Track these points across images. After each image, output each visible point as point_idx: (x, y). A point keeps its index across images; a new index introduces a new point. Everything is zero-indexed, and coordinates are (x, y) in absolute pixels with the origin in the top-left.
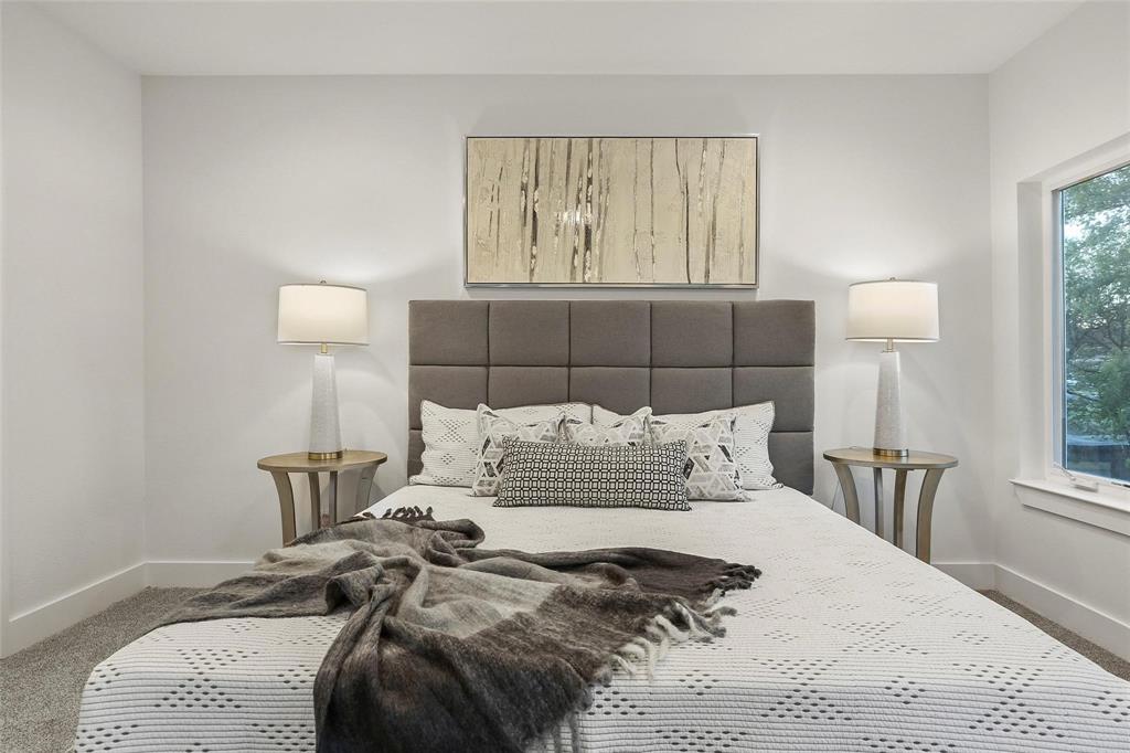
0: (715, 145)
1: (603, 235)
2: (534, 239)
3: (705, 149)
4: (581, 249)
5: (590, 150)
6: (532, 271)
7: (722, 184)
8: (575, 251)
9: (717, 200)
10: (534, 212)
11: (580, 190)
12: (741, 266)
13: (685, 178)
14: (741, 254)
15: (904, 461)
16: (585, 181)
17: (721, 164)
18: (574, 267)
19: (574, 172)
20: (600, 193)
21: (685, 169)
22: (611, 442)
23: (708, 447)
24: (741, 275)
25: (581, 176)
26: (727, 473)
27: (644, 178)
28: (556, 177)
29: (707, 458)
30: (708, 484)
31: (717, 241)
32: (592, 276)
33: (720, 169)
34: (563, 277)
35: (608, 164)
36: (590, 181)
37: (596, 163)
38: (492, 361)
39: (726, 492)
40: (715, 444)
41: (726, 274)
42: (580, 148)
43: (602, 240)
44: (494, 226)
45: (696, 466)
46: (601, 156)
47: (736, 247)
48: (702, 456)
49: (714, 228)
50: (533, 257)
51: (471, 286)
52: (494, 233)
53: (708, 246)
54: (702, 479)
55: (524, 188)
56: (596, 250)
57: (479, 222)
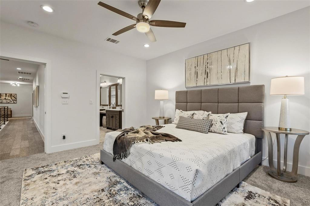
0: (237, 48)
1: (210, 74)
2: (197, 77)
3: (234, 49)
4: (206, 78)
5: (208, 56)
6: (197, 83)
7: (239, 57)
8: (205, 78)
9: (238, 61)
10: (197, 72)
11: (206, 65)
12: (245, 77)
13: (229, 58)
14: (245, 74)
15: (288, 132)
16: (207, 63)
17: (239, 52)
18: (204, 82)
19: (205, 62)
20: (210, 65)
21: (229, 56)
22: (199, 118)
23: (217, 121)
24: (244, 79)
25: (206, 62)
26: (220, 127)
27: (220, 60)
28: (201, 63)
29: (216, 123)
30: (216, 129)
31: (238, 72)
32: (208, 83)
33: (239, 54)
34: (202, 84)
35: (212, 58)
36: (208, 63)
37: (209, 59)
38: (188, 102)
39: (220, 132)
40: (219, 121)
41: (240, 79)
42: (206, 57)
43: (210, 75)
44: (190, 76)
45: (214, 125)
46: (210, 57)
47: (243, 72)
48: (215, 123)
49: (237, 69)
50: (197, 81)
51: (187, 88)
52: (190, 77)
53: (235, 73)
54: (214, 128)
55: (195, 67)
56: (209, 78)
57: (188, 75)
